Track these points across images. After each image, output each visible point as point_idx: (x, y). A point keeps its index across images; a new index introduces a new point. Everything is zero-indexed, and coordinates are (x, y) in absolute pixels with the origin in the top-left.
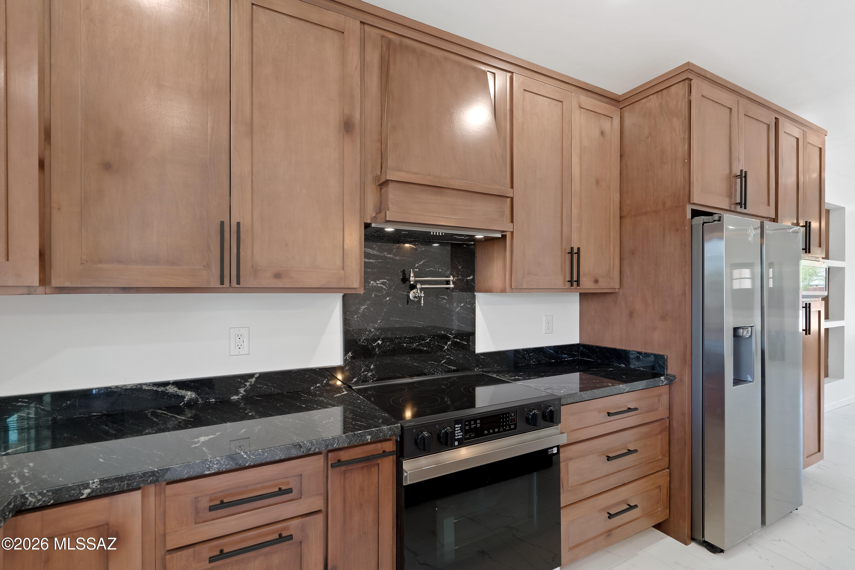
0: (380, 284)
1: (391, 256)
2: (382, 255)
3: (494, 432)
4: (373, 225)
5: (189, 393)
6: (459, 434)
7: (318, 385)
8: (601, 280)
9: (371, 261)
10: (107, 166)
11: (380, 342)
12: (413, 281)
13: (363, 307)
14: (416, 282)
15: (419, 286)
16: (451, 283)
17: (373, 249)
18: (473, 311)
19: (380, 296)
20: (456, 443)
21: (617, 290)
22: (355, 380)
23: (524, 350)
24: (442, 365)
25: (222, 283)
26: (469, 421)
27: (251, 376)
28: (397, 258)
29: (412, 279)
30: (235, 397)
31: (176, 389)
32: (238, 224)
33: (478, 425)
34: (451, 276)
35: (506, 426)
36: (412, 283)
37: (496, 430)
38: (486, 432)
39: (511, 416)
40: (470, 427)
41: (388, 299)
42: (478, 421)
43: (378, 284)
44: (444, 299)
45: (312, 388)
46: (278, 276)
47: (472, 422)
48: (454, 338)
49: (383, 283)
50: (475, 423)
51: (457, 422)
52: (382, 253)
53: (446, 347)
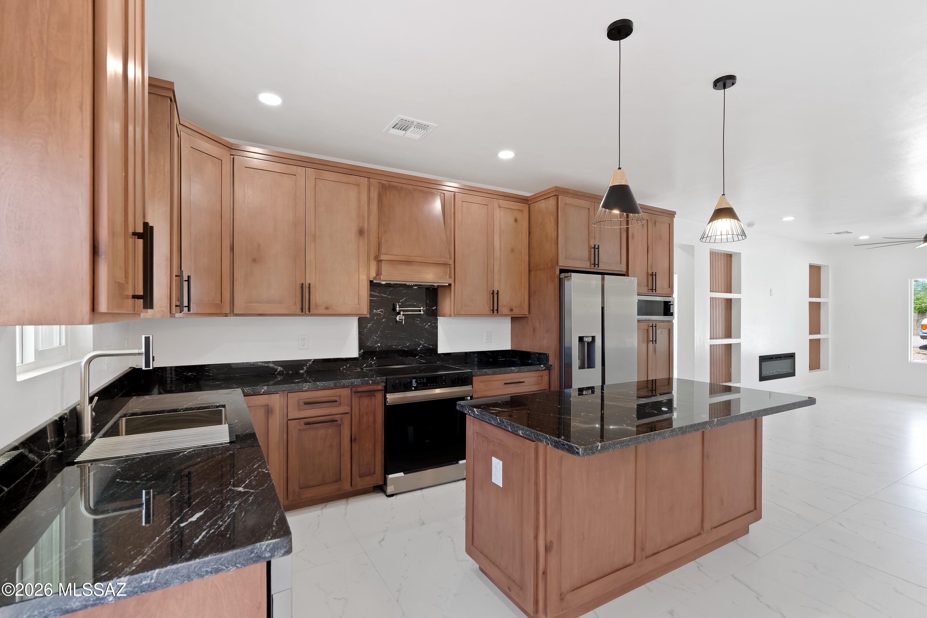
1: (386, 296)
2: (381, 295)
3: (433, 385)
4: (374, 281)
5: (279, 368)
6: (414, 384)
7: (344, 367)
8: (514, 309)
9: (374, 298)
10: (254, 260)
11: (379, 345)
12: (398, 310)
13: (369, 325)
14: (400, 311)
15: (402, 313)
16: (422, 311)
17: (375, 292)
18: (436, 328)
19: (379, 318)
20: (413, 388)
21: (528, 315)
22: (365, 365)
23: (470, 352)
24: (417, 359)
25: (302, 312)
26: (420, 378)
27: (310, 360)
28: (389, 297)
29: (397, 309)
30: (301, 371)
31: (273, 365)
32: (310, 284)
33: (425, 381)
34: (422, 307)
35: (440, 383)
36: (397, 311)
37: (435, 384)
38: (429, 385)
39: (443, 378)
40: (420, 382)
41: (384, 320)
42: (425, 379)
43: (378, 312)
44: (418, 320)
45: (341, 368)
46: (327, 308)
47: (422, 379)
48: (424, 344)
49: (381, 311)
50: (423, 380)
51: (414, 378)
52: (381, 294)
53: (419, 349)
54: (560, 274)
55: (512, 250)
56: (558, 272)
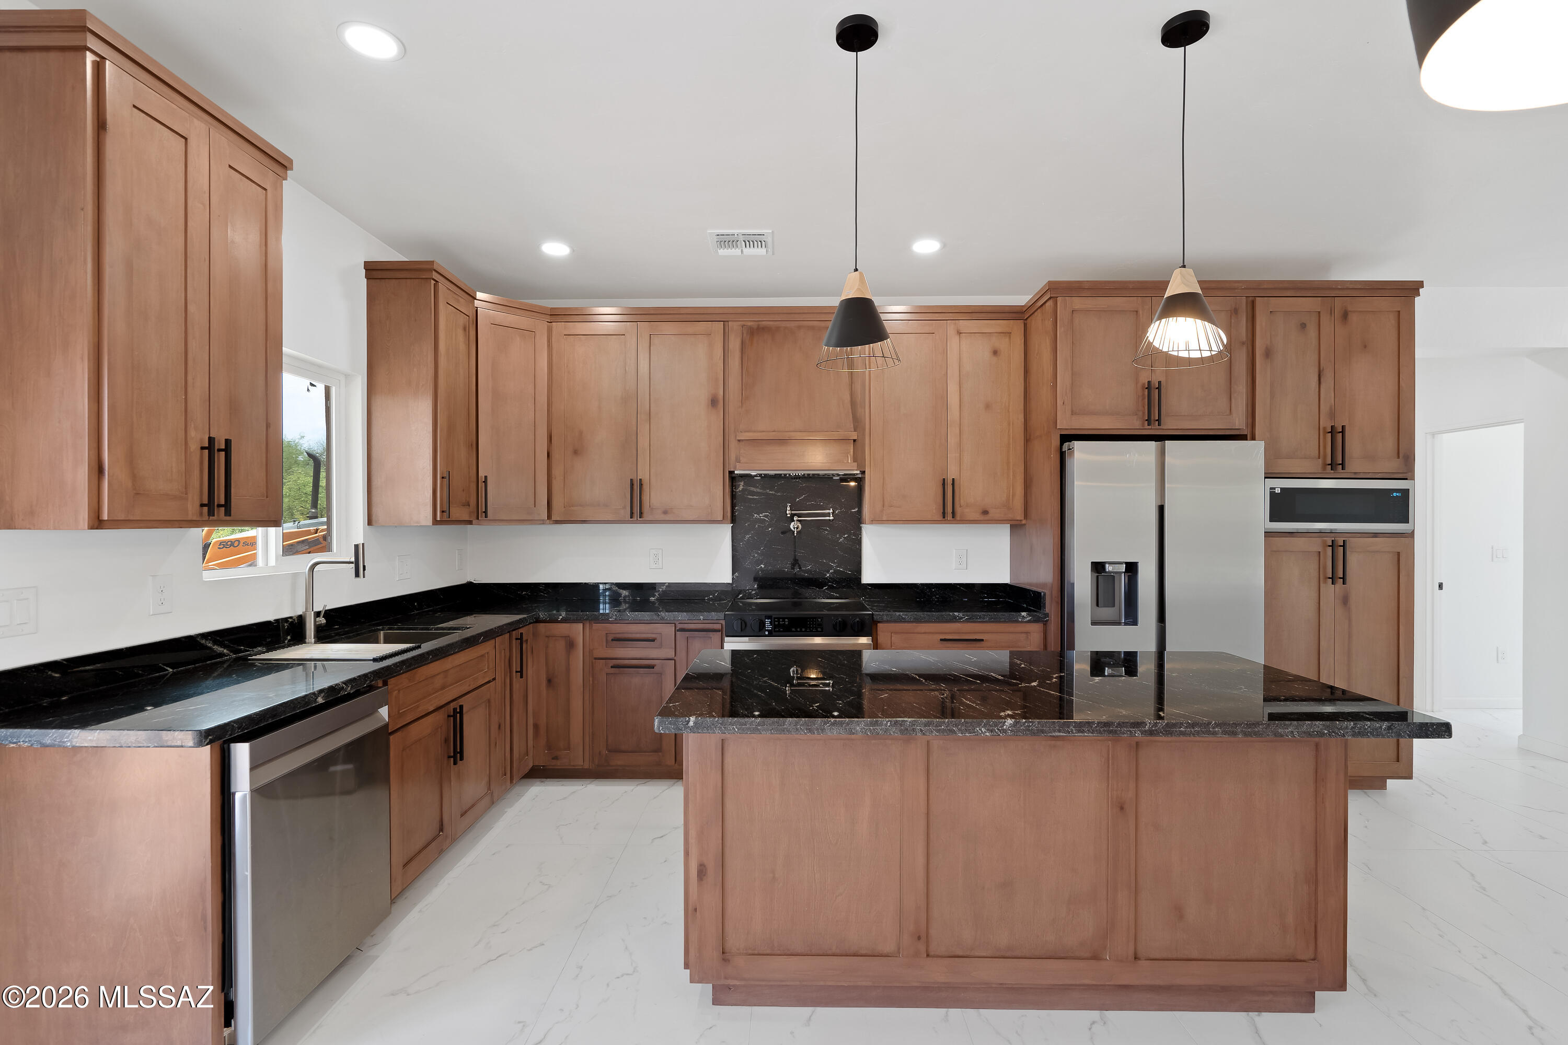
0: (763, 516)
1: (773, 492)
3: (801, 631)
4: (736, 472)
5: (624, 592)
6: (768, 626)
7: (711, 596)
8: (991, 511)
9: (755, 497)
10: (576, 452)
11: (763, 566)
12: (789, 514)
13: (748, 536)
14: (793, 515)
15: (795, 518)
16: (831, 515)
17: (757, 487)
18: (859, 542)
19: (763, 527)
20: (767, 633)
21: (1024, 522)
22: (741, 596)
23: (922, 584)
25: (631, 517)
26: (779, 618)
27: (663, 584)
28: (779, 494)
29: (788, 512)
30: (652, 599)
31: (617, 588)
32: (640, 480)
33: (787, 623)
34: (831, 509)
35: (813, 628)
36: (788, 515)
37: (803, 630)
38: (793, 629)
39: (818, 621)
40: (779, 623)
41: (770, 529)
42: (786, 620)
43: (761, 517)
44: (827, 530)
45: (706, 598)
46: (665, 512)
47: (781, 620)
48: (836, 567)
49: (765, 516)
50: (784, 621)
51: (769, 617)
52: (765, 490)
53: (828, 575)
54: (1062, 444)
55: (988, 406)
56: (1056, 441)
